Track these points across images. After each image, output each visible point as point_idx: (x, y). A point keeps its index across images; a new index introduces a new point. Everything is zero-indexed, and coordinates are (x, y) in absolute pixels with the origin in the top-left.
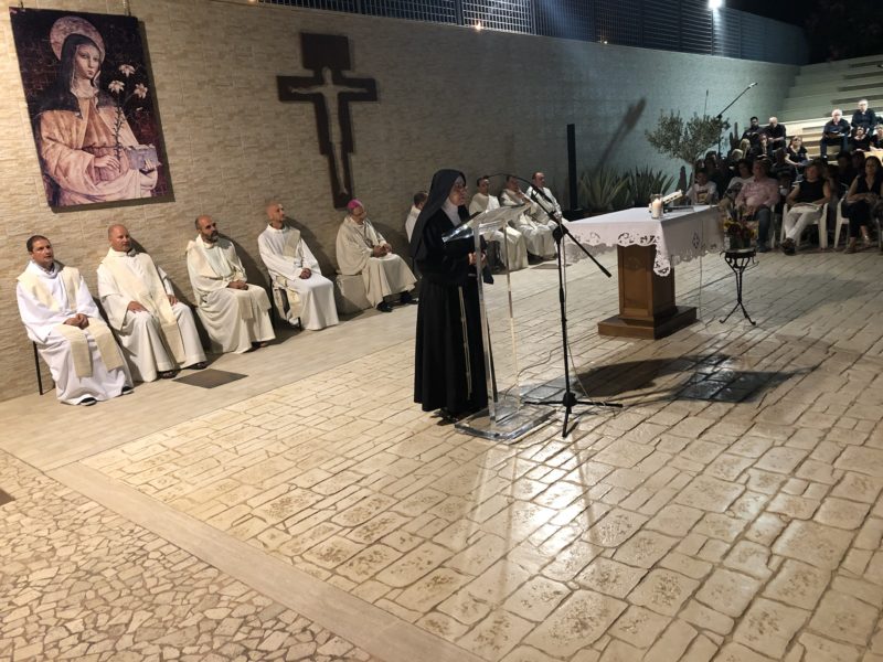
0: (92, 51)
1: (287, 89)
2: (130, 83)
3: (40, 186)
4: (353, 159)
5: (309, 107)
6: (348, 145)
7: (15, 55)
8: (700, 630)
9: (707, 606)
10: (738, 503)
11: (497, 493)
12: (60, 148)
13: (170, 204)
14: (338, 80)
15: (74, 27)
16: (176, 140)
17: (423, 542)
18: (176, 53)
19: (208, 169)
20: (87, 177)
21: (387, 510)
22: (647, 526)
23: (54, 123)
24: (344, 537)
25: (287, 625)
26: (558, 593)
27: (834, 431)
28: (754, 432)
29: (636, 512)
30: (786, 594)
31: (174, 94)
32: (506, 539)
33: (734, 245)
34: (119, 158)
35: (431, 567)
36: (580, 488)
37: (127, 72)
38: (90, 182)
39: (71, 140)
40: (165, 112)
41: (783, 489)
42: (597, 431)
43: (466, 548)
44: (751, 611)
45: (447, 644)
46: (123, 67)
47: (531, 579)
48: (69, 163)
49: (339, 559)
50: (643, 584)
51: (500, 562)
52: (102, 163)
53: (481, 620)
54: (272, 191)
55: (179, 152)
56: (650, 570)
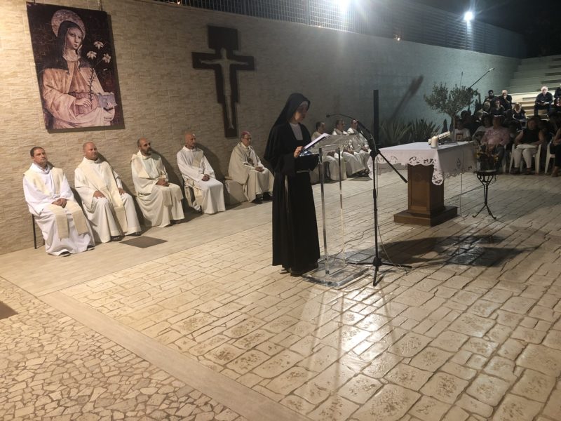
0: (78, 33)
1: (198, 61)
2: (100, 53)
3: (41, 115)
4: (238, 107)
5: (212, 73)
6: (235, 97)
7: (29, 32)
8: (471, 414)
9: (475, 398)
10: (491, 331)
11: (332, 320)
12: (54, 92)
13: (122, 130)
14: (230, 56)
15: (67, 17)
16: (128, 90)
17: (284, 350)
18: (129, 35)
19: (147, 109)
20: (70, 111)
21: (259, 328)
22: (431, 344)
23: (51, 77)
24: (232, 344)
25: (195, 400)
26: (373, 385)
27: (553, 288)
28: (499, 286)
29: (424, 335)
30: (527, 392)
31: (128, 61)
32: (339, 349)
33: (483, 167)
34: (91, 100)
35: (289, 366)
36: (386, 319)
37: (99, 46)
38: (72, 115)
39: (62, 88)
40: (121, 72)
41: (521, 324)
42: (396, 282)
43: (312, 355)
44: (504, 402)
45: (300, 416)
46: (96, 43)
47: (355, 376)
48: (60, 102)
49: (228, 359)
50: (430, 382)
51: (334, 364)
52: (80, 103)
53: (324, 401)
54: (186, 125)
55: (128, 98)
56: (435, 373)
